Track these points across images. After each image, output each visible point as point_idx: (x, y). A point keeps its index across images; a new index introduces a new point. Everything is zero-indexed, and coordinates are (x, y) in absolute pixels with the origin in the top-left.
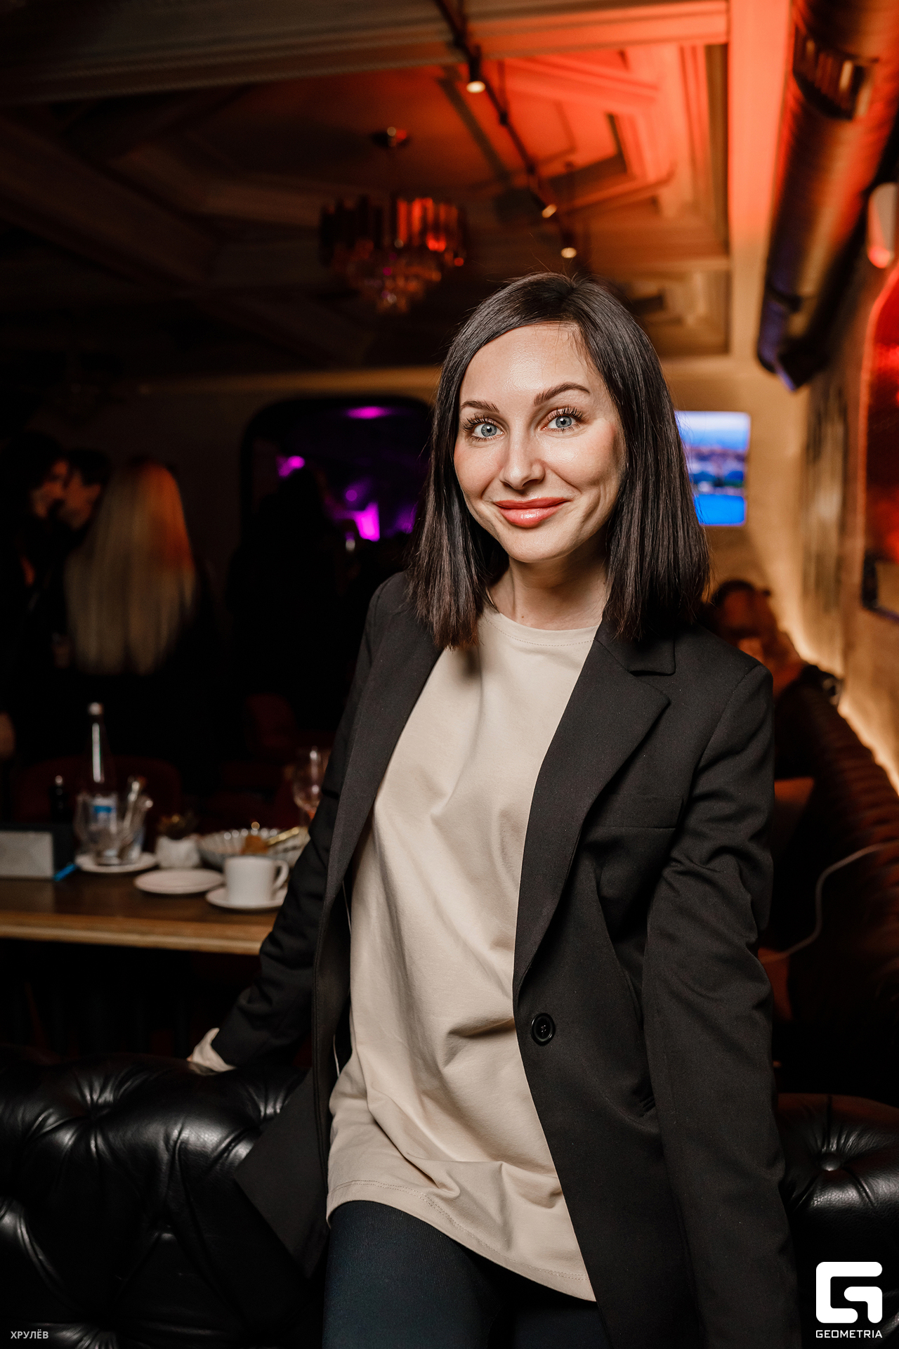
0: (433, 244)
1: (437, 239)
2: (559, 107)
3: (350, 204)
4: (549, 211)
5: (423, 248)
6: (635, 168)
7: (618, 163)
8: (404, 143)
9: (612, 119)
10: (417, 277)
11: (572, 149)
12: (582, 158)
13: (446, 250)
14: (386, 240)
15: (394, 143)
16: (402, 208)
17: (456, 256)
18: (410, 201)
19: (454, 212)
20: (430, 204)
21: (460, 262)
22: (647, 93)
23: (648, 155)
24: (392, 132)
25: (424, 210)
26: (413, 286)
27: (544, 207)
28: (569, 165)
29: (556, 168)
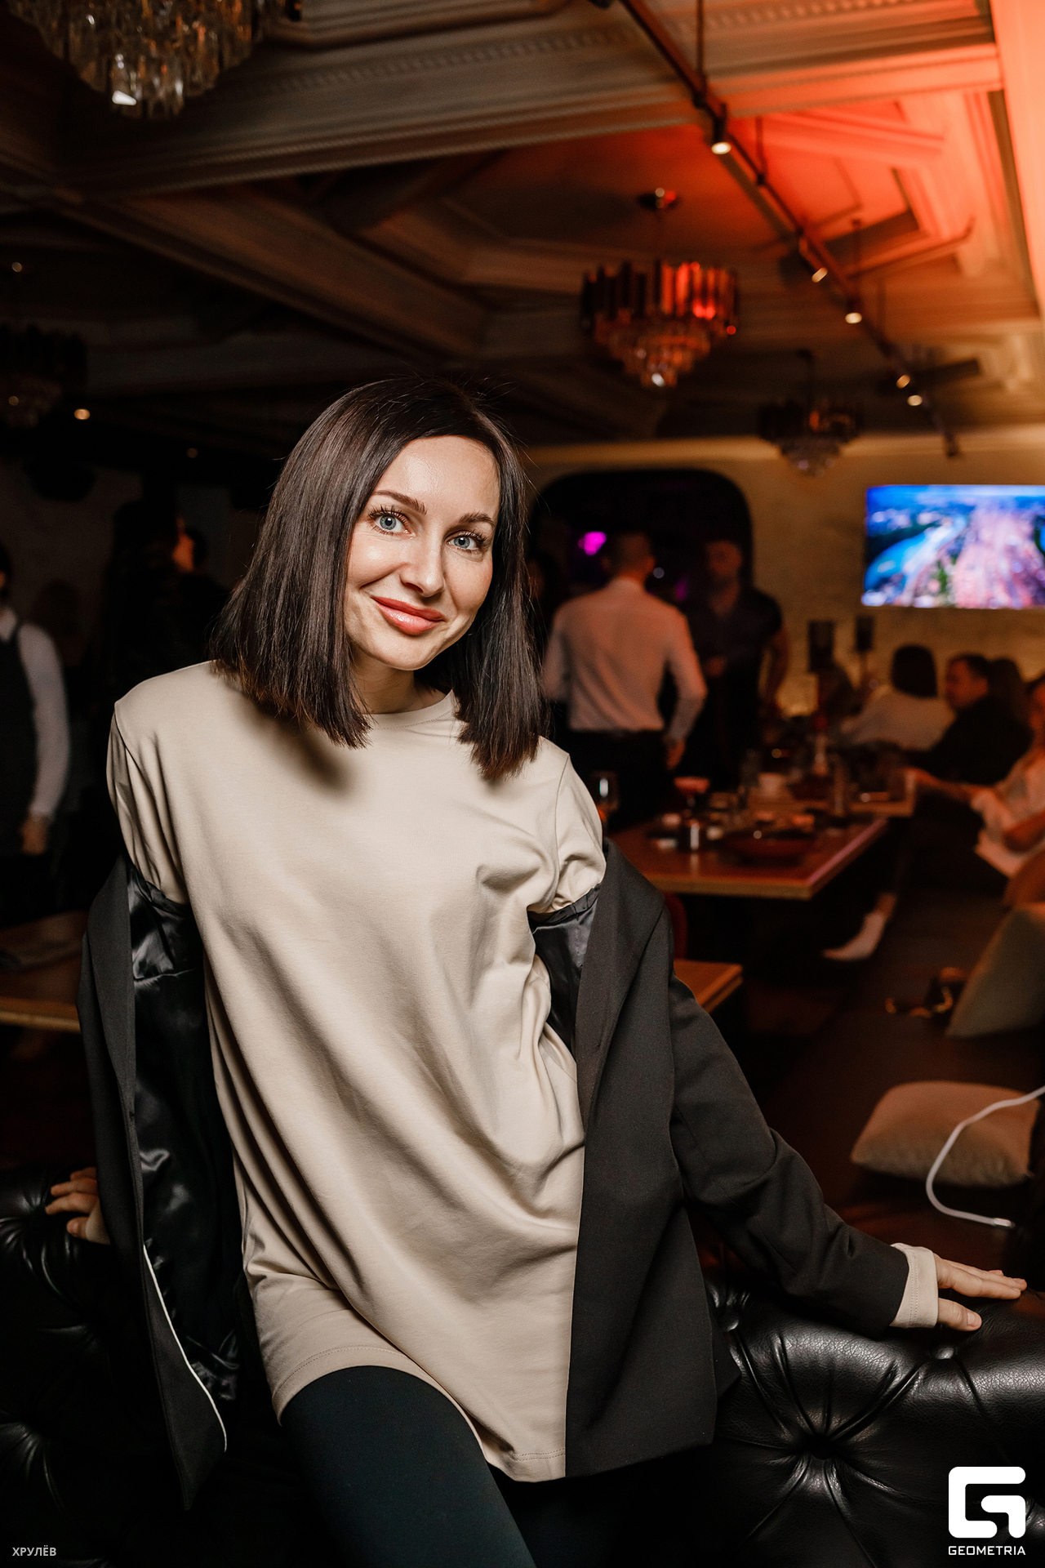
0: (698, 311)
1: (705, 305)
2: (837, 163)
3: (612, 271)
4: (819, 275)
5: (689, 314)
6: (926, 224)
7: (906, 221)
8: (673, 205)
9: (896, 173)
10: (683, 347)
11: (858, 206)
12: (870, 215)
13: (715, 317)
14: (650, 308)
15: (662, 205)
16: (667, 272)
17: (727, 324)
18: (676, 266)
19: (724, 277)
20: (697, 268)
21: (732, 330)
22: (931, 144)
23: (939, 211)
24: (660, 193)
25: (691, 274)
26: (678, 358)
27: (814, 272)
28: (856, 222)
29: (843, 226)
